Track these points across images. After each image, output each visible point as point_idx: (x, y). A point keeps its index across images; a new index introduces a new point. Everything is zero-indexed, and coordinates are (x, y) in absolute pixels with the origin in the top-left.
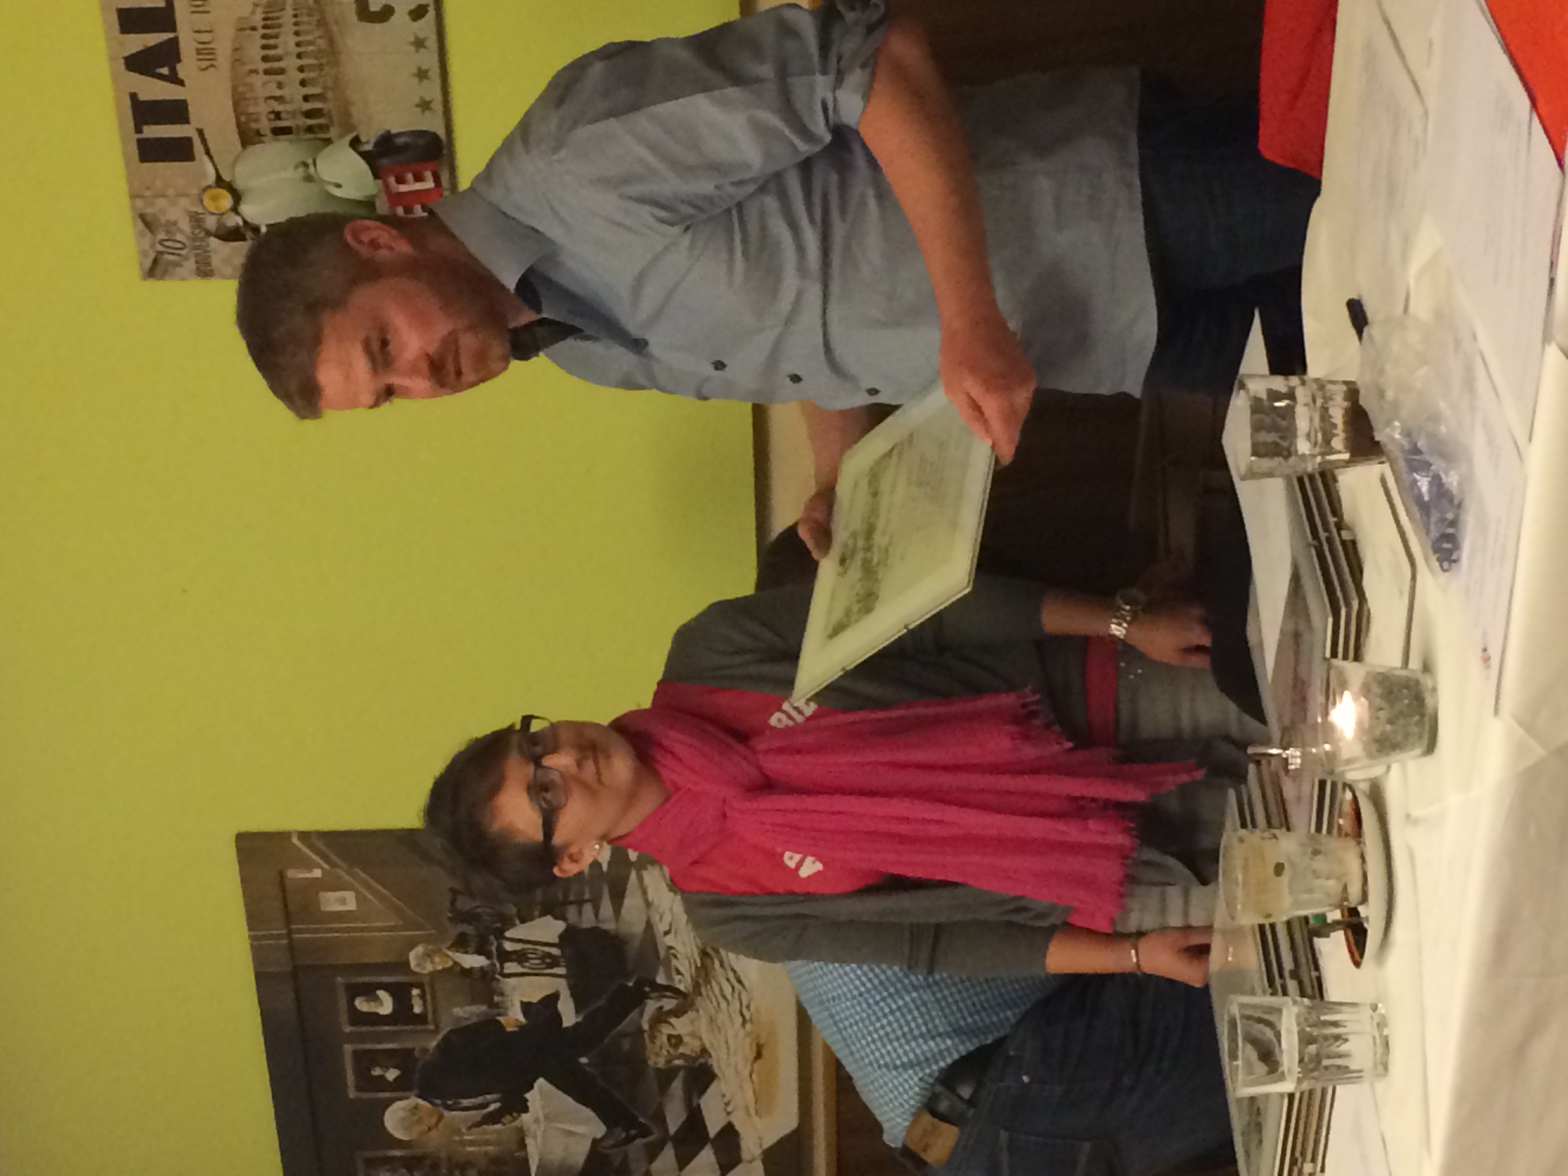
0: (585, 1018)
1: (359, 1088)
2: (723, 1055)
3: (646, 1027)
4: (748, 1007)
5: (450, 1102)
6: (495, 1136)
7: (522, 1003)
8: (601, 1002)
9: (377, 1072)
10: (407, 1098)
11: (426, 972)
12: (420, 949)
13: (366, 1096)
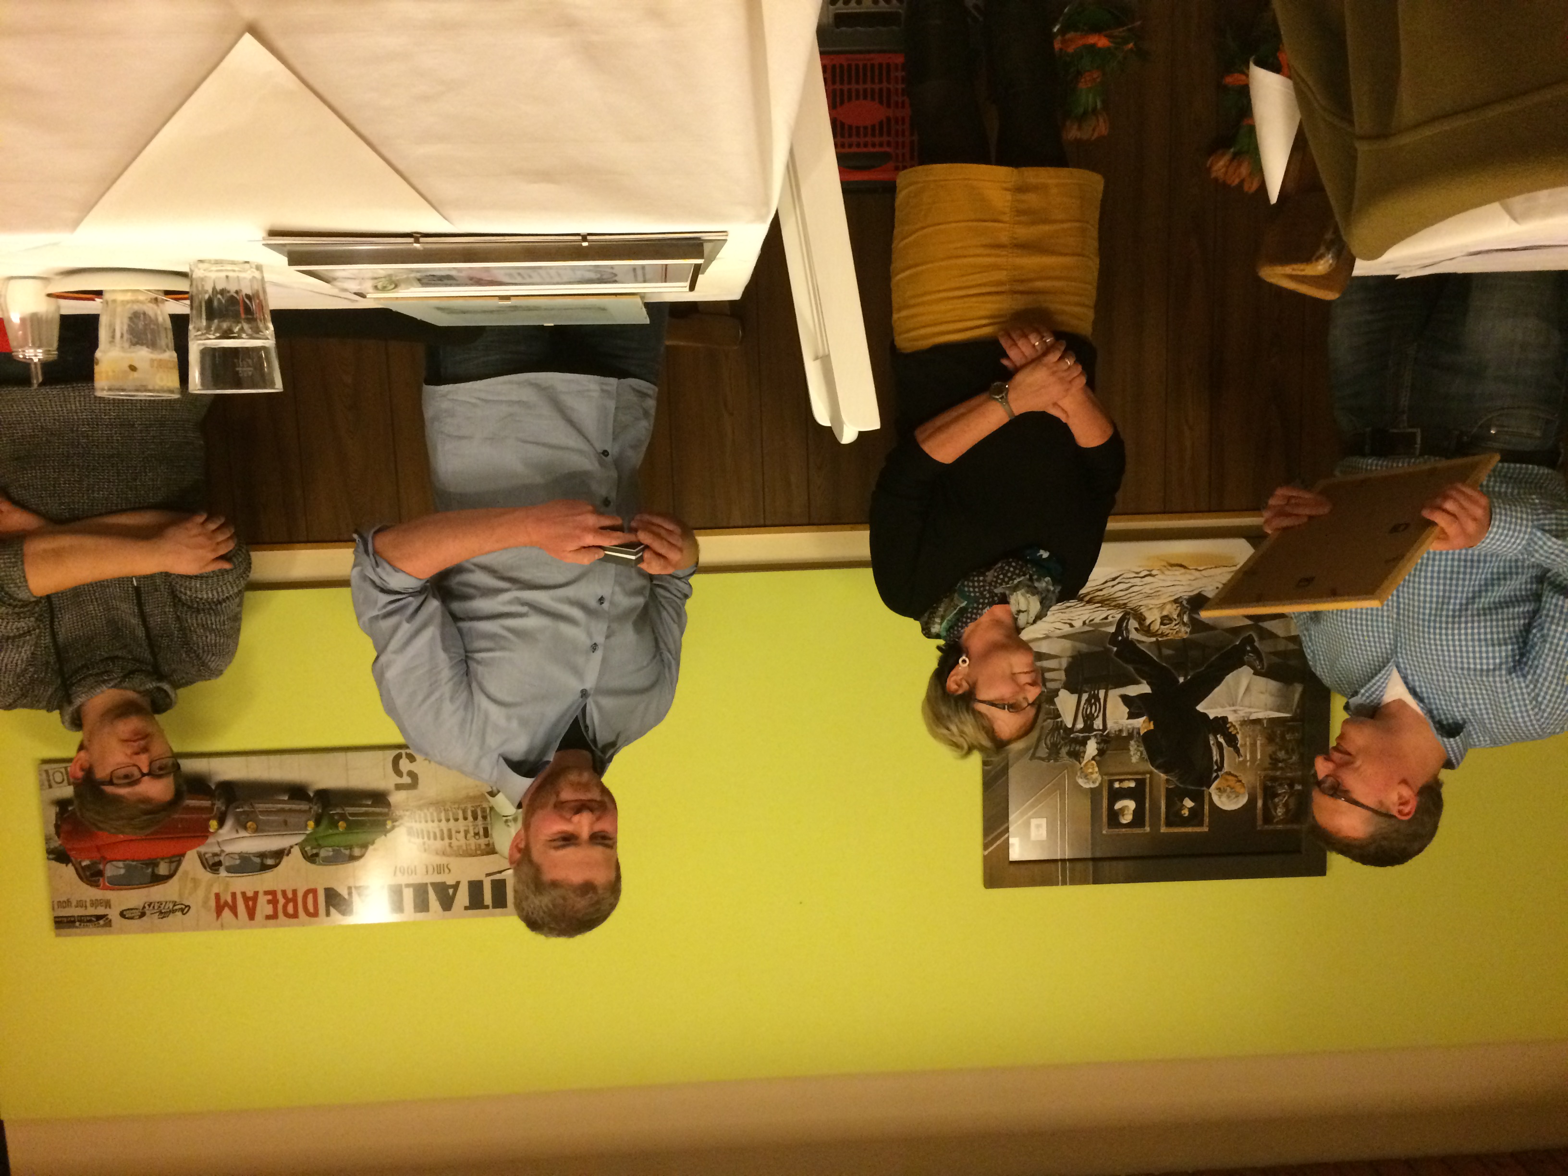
0: (1144, 678)
1: (1201, 824)
2: (1181, 589)
3: (1154, 639)
4: (1137, 573)
5: (1215, 767)
6: (1248, 739)
7: (1128, 718)
8: (1130, 668)
9: (1186, 813)
10: (1210, 794)
11: (1100, 779)
12: (1081, 782)
13: (1207, 820)
